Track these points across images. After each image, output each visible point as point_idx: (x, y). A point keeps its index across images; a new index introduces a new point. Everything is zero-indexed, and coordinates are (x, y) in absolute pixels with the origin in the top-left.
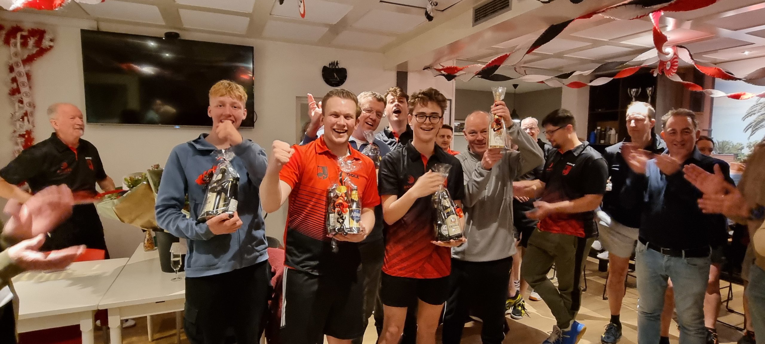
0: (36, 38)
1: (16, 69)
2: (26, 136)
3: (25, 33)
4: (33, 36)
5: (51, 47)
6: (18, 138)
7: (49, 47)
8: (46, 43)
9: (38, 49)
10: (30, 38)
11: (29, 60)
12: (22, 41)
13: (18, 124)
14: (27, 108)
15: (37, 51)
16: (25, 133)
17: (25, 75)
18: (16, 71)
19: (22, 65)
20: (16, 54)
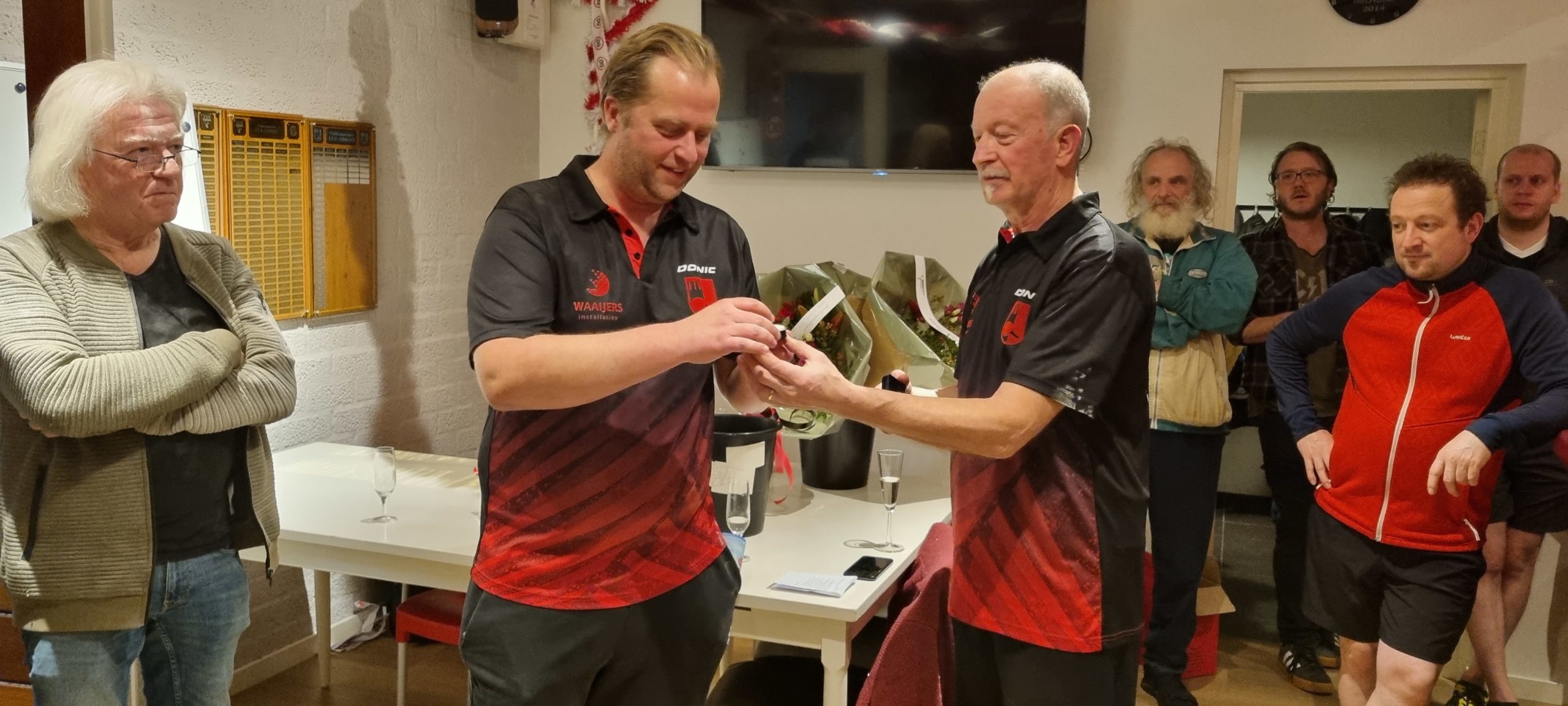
1: (597, 54)
9: (634, 5)
11: (618, 31)
15: (631, 10)
18: (596, 57)
19: (605, 44)
20: (599, 21)
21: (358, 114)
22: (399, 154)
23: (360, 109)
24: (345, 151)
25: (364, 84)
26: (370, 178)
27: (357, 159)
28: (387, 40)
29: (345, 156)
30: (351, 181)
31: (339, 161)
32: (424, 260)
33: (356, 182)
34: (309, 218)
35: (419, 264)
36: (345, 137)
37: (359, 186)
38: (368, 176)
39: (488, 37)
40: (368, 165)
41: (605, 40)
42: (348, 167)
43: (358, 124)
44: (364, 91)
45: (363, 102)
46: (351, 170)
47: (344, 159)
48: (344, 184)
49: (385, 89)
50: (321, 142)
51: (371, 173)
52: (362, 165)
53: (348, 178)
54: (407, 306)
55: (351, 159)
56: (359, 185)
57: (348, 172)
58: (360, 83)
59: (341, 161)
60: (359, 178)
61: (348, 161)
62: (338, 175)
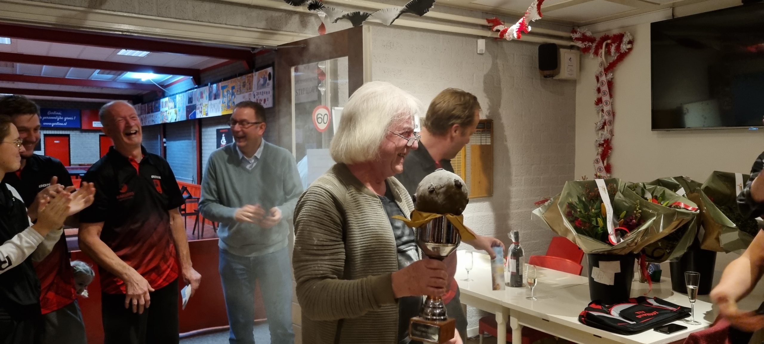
0: (616, 44)
1: (601, 79)
2: (605, 146)
3: (609, 41)
4: (614, 43)
5: (630, 50)
6: (599, 148)
7: (627, 51)
8: (624, 47)
9: (619, 54)
10: (612, 45)
11: (610, 68)
12: (607, 49)
13: (600, 132)
14: (606, 117)
15: (617, 57)
16: (603, 142)
17: (606, 84)
18: (600, 81)
19: (604, 74)
20: (602, 64)
21: (487, 116)
22: (504, 131)
23: (487, 114)
24: (480, 131)
25: (489, 103)
26: (491, 142)
27: (486, 134)
28: (500, 84)
29: (480, 133)
30: (482, 144)
31: (477, 136)
32: (515, 176)
33: (485, 144)
34: (464, 159)
35: (514, 178)
37: (486, 145)
38: (490, 141)
39: (548, 77)
40: (490, 136)
41: (604, 73)
42: (481, 138)
43: (486, 120)
44: (489, 106)
45: (489, 111)
47: (480, 135)
48: (480, 145)
49: (499, 105)
51: (491, 140)
52: (487, 137)
53: (481, 142)
54: (507, 196)
55: (482, 134)
57: (481, 140)
58: (488, 103)
59: (478, 135)
60: (486, 142)
61: (481, 135)
62: (477, 141)
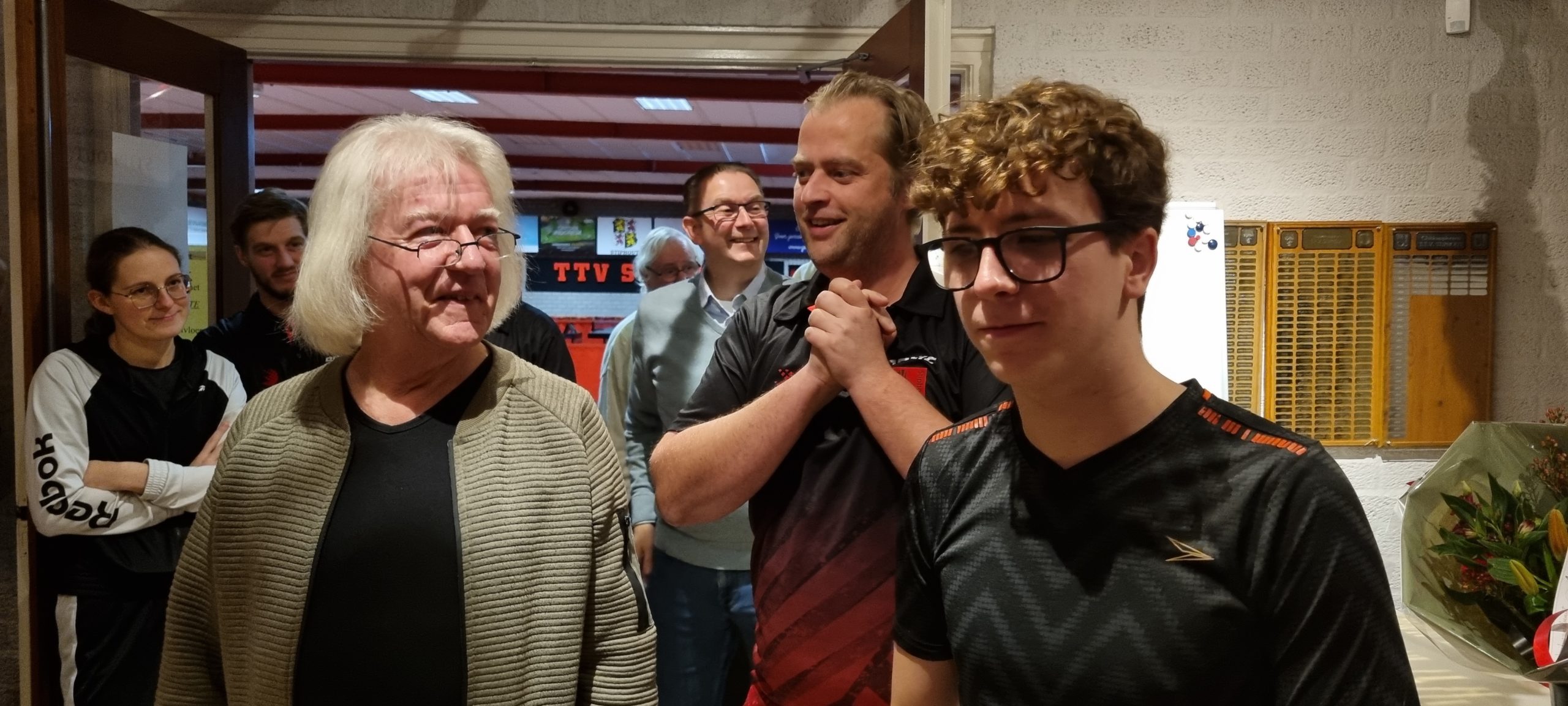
21: (1476, 213)
22: (1547, 257)
24: (1446, 257)
25: (1490, 176)
26: (1488, 289)
27: (1466, 266)
29: (1446, 264)
30: (1455, 293)
33: (1464, 293)
36: (1446, 241)
38: (1485, 286)
42: (1450, 275)
43: (1470, 224)
45: (1486, 198)
46: (1453, 278)
48: (1444, 297)
49: (1528, 178)
50: (1408, 248)
51: (1488, 282)
52: (1473, 273)
53: (1449, 289)
55: (1455, 266)
56: (1468, 297)
57: (1449, 282)
58: (1482, 176)
59: (1439, 269)
60: (1469, 289)
61: (1451, 269)
62: (1433, 285)
